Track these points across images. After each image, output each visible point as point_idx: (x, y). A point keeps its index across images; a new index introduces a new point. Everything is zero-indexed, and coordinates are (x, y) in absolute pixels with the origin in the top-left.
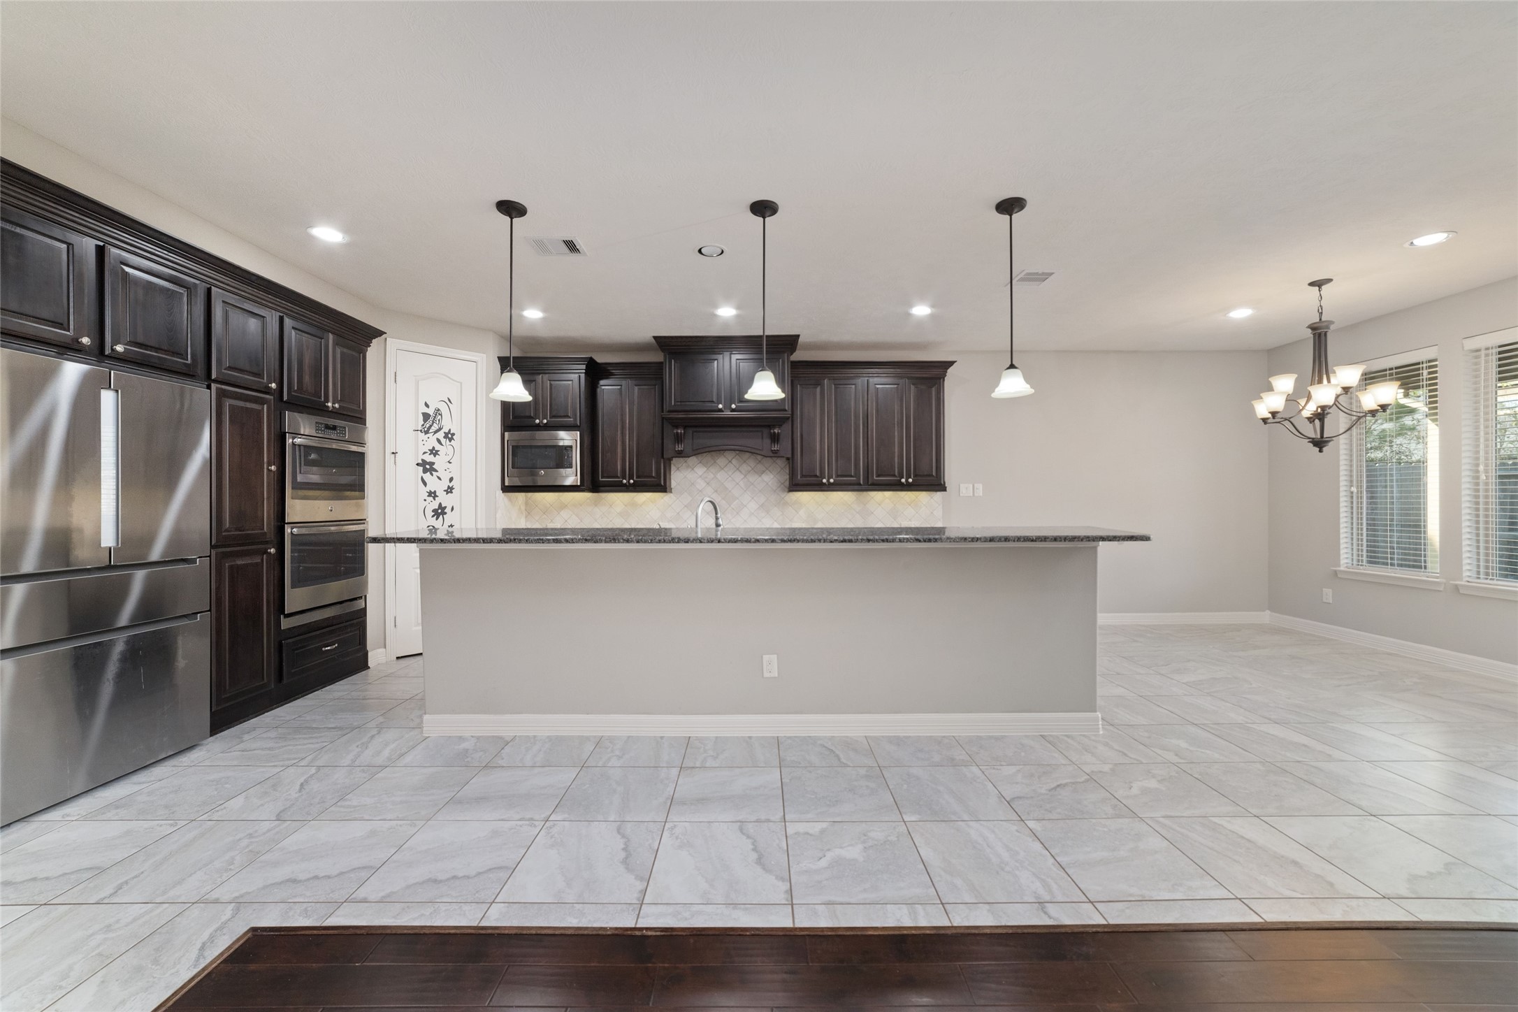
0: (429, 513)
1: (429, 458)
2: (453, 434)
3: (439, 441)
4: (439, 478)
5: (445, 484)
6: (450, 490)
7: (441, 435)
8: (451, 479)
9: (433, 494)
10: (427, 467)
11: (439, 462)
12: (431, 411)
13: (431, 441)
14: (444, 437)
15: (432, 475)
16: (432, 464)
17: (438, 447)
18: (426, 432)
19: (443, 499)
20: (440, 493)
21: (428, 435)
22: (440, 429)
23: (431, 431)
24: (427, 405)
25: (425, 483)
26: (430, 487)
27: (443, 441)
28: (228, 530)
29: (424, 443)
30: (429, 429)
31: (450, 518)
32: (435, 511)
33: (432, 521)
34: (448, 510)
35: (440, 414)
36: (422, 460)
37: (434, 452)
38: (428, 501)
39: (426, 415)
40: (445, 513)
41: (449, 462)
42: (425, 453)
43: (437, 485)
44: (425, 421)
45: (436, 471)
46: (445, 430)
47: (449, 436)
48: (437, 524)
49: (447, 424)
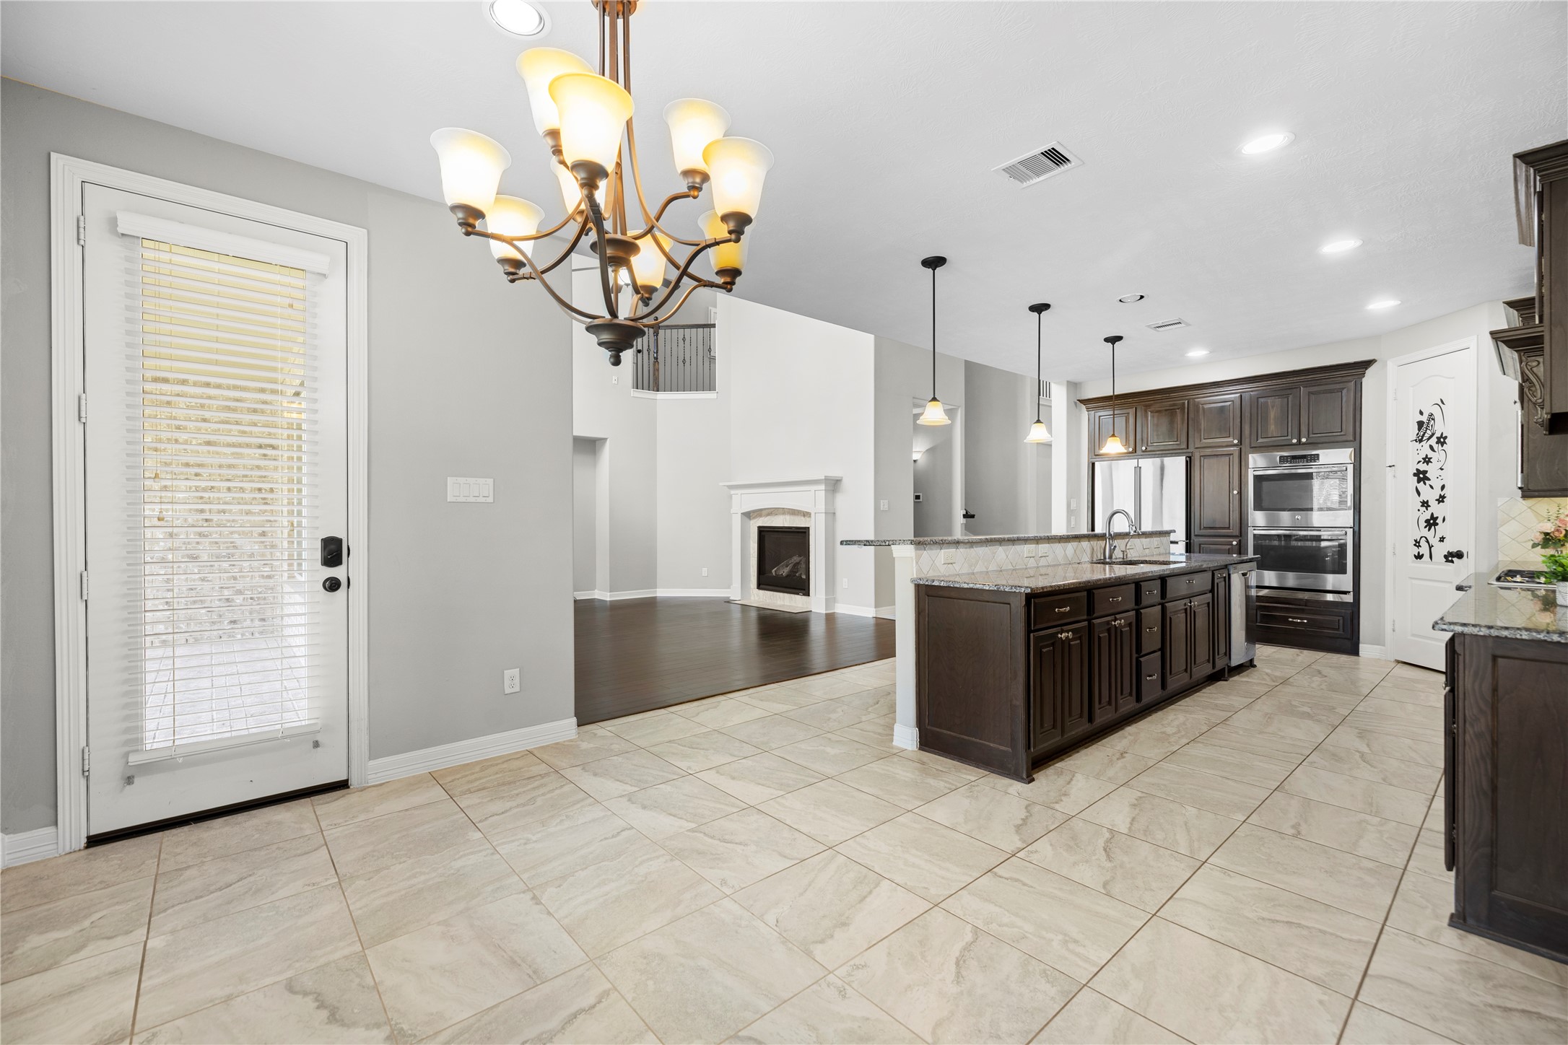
0: (1423, 524)
1: (1423, 467)
2: (1446, 437)
3: (1431, 447)
4: (1432, 487)
5: (1437, 493)
6: (1441, 499)
7: (1434, 440)
8: (1443, 487)
9: (1425, 504)
10: (1421, 476)
11: (1432, 470)
12: (1424, 418)
13: (1425, 450)
14: (1437, 443)
15: (1425, 484)
16: (1425, 472)
17: (1431, 454)
18: (1421, 441)
19: (1436, 509)
20: (1433, 503)
21: (1422, 443)
22: (1433, 434)
23: (1425, 438)
24: (1421, 413)
25: (1419, 493)
26: (1424, 497)
27: (1435, 446)
28: (1205, 528)
29: (1419, 451)
30: (1423, 437)
31: (1441, 529)
32: (1427, 521)
33: (1425, 532)
34: (1439, 521)
35: (1433, 419)
36: (1417, 470)
37: (1427, 460)
38: (1422, 511)
39: (1420, 424)
40: (1437, 524)
41: (1442, 469)
42: (1419, 462)
43: (1430, 494)
44: (1419, 430)
45: (1429, 480)
46: (1438, 434)
47: (1442, 440)
48: (1430, 535)
49: (1439, 428)
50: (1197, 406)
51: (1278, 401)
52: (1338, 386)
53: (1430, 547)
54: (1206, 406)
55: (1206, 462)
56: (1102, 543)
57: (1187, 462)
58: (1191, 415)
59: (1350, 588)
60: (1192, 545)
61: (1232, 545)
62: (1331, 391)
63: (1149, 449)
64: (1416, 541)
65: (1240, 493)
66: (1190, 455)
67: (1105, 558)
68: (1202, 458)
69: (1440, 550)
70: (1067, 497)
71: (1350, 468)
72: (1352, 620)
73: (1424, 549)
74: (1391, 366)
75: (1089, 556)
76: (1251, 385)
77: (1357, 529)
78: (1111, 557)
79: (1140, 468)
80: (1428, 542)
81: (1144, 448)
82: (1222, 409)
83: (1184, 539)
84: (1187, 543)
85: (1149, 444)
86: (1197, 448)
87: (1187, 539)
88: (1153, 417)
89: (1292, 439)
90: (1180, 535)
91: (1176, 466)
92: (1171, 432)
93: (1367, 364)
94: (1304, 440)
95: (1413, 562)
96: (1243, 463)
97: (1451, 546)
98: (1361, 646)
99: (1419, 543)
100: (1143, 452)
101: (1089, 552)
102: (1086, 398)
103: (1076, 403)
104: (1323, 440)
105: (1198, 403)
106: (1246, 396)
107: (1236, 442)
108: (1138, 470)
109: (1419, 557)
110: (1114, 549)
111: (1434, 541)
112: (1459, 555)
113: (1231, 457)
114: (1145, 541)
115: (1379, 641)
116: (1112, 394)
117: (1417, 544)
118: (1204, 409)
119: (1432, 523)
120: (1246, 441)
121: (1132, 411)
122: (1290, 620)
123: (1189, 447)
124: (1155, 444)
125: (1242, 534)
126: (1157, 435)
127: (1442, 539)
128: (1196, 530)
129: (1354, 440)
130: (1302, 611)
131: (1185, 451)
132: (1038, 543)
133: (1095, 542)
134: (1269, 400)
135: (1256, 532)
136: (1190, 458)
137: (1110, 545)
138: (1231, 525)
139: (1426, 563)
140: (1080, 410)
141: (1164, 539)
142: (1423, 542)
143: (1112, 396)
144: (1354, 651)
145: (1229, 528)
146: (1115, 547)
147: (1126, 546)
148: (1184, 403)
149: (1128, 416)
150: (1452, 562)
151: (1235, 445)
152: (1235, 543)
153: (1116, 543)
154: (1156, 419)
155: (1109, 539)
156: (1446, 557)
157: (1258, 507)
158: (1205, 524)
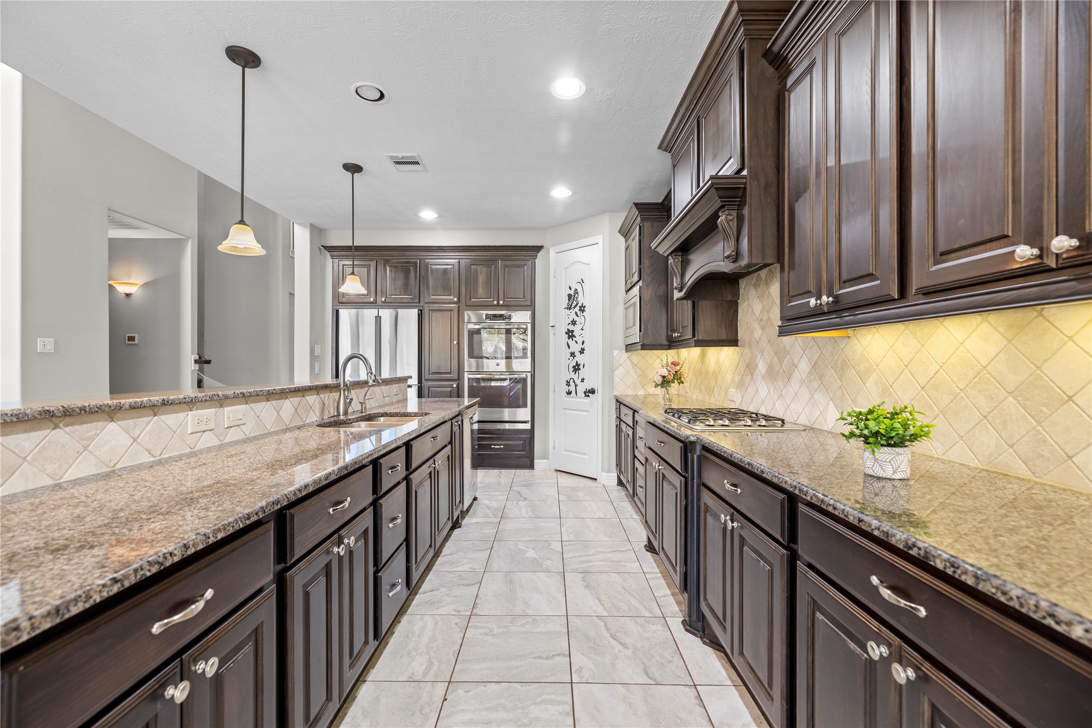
0: (571, 369)
1: (571, 327)
2: (585, 307)
3: (576, 313)
4: (576, 342)
5: (579, 346)
6: (582, 351)
7: (577, 308)
8: (583, 343)
9: (573, 355)
11: (576, 329)
12: (572, 292)
13: (572, 316)
14: (580, 310)
15: (573, 340)
16: (573, 331)
17: (576, 318)
18: (570, 309)
19: (579, 358)
20: (577, 354)
21: (571, 310)
22: (577, 304)
23: (572, 307)
24: (570, 288)
25: (569, 347)
26: (572, 350)
27: (579, 313)
28: (433, 373)
29: (569, 316)
30: (571, 305)
31: (583, 373)
32: (574, 367)
33: (572, 375)
34: (581, 367)
35: (577, 293)
36: (568, 329)
37: (574, 323)
38: (571, 360)
39: (570, 296)
40: (580, 369)
41: (582, 330)
42: (569, 324)
43: (576, 348)
44: (569, 300)
45: (575, 337)
46: (580, 304)
47: (582, 309)
48: (575, 377)
49: (581, 300)
50: (427, 265)
51: (484, 269)
52: (522, 263)
53: (576, 386)
54: (434, 267)
55: (434, 315)
56: (335, 395)
57: (419, 314)
58: (422, 274)
59: (529, 418)
60: (423, 388)
61: (453, 387)
62: (518, 266)
63: (388, 300)
64: (567, 381)
65: (458, 343)
66: (421, 308)
67: (339, 415)
68: (431, 312)
69: (582, 388)
70: (310, 343)
71: (529, 326)
72: (530, 442)
73: (572, 388)
74: (552, 252)
75: (318, 414)
76: (466, 254)
77: (533, 373)
78: (346, 413)
79: (380, 317)
80: (574, 382)
81: (383, 299)
82: (445, 271)
83: (417, 384)
84: (419, 386)
85: (388, 296)
86: (426, 303)
87: (419, 383)
88: (391, 271)
89: (493, 301)
90: (414, 381)
91: (410, 316)
92: (406, 288)
93: (538, 248)
94: (501, 302)
95: (566, 397)
96: (460, 318)
97: (587, 385)
98: (536, 461)
99: (569, 383)
100: (383, 303)
101: (317, 408)
102: (330, 245)
103: (320, 250)
104: (513, 303)
105: (428, 263)
106: (463, 262)
107: (455, 299)
108: (378, 319)
109: (569, 393)
110: (350, 403)
111: (578, 382)
112: (592, 391)
113: (452, 312)
114: (385, 388)
115: (545, 457)
116: (352, 245)
117: (568, 384)
118: (431, 268)
119: (577, 368)
120: (463, 300)
121: (373, 264)
122: (493, 447)
123: (421, 301)
124: (393, 296)
125: (459, 379)
126: (395, 288)
127: (583, 380)
128: (426, 375)
129: (531, 306)
130: (500, 439)
131: (417, 304)
132: (221, 406)
133: (327, 395)
134: (479, 268)
135: (470, 376)
136: (421, 311)
137: (346, 398)
138: (452, 371)
139: (573, 397)
140: (325, 257)
141: (403, 385)
142: (572, 383)
143: (351, 247)
144: (531, 466)
145: (450, 373)
146: (351, 399)
147: (365, 395)
148: (417, 262)
149: (370, 268)
150: (589, 396)
151: (455, 303)
152: (455, 386)
153: (353, 394)
154: (393, 274)
155: (344, 390)
156: (585, 393)
157: (471, 356)
158: (433, 369)
